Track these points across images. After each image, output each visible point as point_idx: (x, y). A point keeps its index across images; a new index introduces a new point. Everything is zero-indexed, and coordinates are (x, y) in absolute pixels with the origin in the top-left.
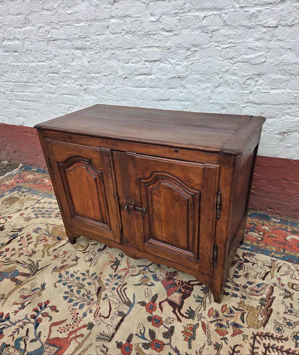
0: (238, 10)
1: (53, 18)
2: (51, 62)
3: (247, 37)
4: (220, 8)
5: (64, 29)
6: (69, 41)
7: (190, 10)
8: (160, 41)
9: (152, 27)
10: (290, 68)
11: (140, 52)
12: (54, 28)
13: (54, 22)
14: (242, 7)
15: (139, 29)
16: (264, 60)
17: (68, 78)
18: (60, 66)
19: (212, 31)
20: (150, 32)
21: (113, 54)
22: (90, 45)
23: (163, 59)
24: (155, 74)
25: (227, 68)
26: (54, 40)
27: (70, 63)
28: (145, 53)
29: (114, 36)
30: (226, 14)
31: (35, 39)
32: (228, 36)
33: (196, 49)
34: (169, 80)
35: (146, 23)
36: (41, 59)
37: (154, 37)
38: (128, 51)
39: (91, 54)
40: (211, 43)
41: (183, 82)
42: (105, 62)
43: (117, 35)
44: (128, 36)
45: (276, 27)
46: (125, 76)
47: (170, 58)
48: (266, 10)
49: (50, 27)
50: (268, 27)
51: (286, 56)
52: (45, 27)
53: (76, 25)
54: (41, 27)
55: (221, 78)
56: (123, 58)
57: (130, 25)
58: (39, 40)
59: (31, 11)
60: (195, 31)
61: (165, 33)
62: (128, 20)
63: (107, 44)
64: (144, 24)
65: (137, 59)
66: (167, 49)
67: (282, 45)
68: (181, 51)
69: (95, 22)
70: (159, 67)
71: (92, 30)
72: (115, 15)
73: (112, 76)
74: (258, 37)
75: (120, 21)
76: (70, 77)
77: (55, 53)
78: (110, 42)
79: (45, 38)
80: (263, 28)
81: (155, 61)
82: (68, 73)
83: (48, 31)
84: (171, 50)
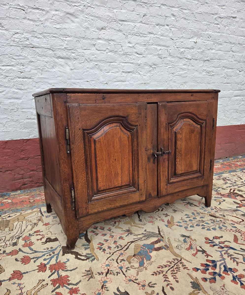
0: (176, 49)
1: (36, 28)
2: (24, 67)
3: (180, 63)
4: (168, 46)
5: (48, 39)
6: (51, 51)
7: (152, 44)
8: (134, 59)
9: (129, 50)
10: (197, 79)
11: (119, 65)
12: (36, 37)
13: (36, 32)
14: (177, 48)
15: (120, 50)
16: (187, 75)
17: (43, 83)
18: (36, 71)
19: (164, 58)
20: (128, 53)
21: (96, 65)
22: (75, 56)
23: (135, 71)
24: (128, 81)
25: (171, 78)
26: (33, 47)
27: (49, 70)
28: (123, 66)
29: (99, 52)
30: (170, 50)
31: (5, 43)
32: (171, 62)
33: (155, 66)
34: (139, 85)
35: (125, 47)
36: (8, 63)
37: (130, 56)
38: (109, 64)
39: (75, 64)
40: (163, 64)
41: (147, 86)
42: (88, 71)
43: (102, 52)
44: (111, 53)
45: (191, 59)
46: (106, 82)
47: (139, 71)
48: (187, 51)
49: (31, 35)
50: (188, 59)
51: (195, 73)
52: (23, 34)
53: (62, 38)
54: (17, 33)
55: (168, 84)
56: (105, 68)
57: (113, 46)
58: (12, 45)
59: (7, 17)
60: (155, 56)
61: (137, 55)
62: (112, 43)
63: (92, 57)
64: (124, 48)
65: (116, 70)
66: (138, 65)
67: (193, 68)
68: (147, 67)
69: (83, 40)
70: (132, 77)
71: (79, 45)
72: (101, 38)
73: (93, 82)
74: (184, 63)
75: (106, 42)
76: (46, 82)
77: (31, 59)
78: (95, 56)
79: (22, 44)
80: (186, 59)
81: (129, 72)
82: (45, 78)
83: (27, 38)
84: (140, 66)
